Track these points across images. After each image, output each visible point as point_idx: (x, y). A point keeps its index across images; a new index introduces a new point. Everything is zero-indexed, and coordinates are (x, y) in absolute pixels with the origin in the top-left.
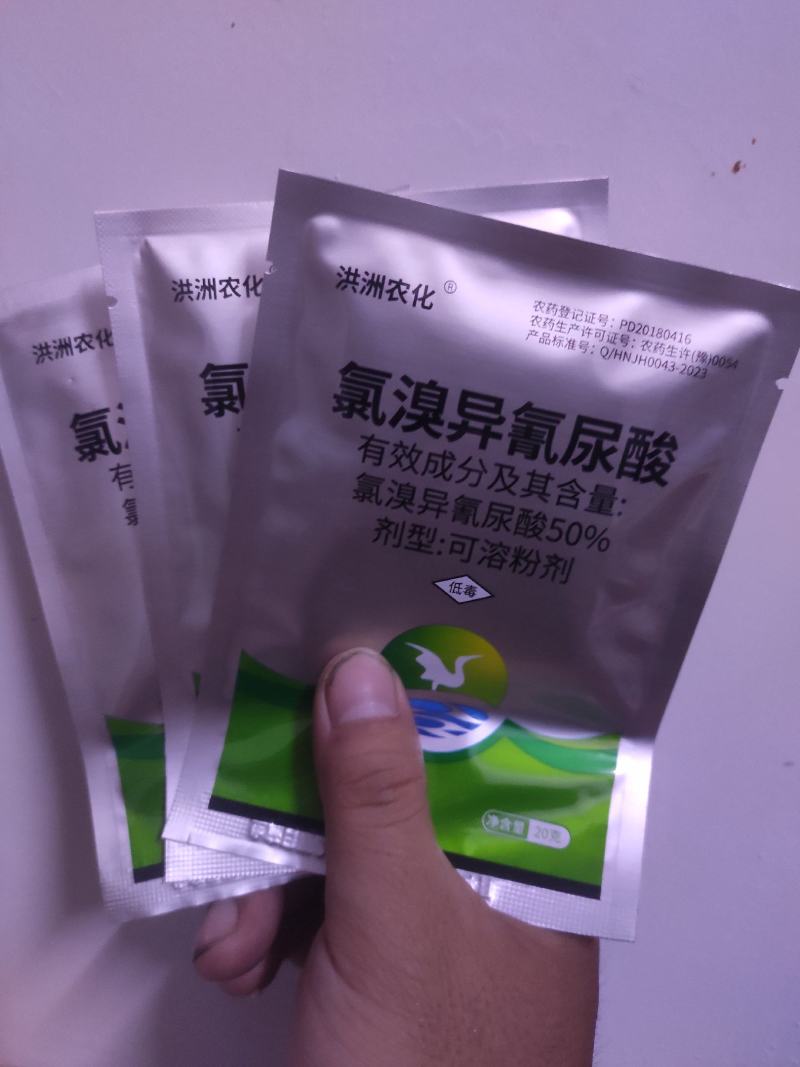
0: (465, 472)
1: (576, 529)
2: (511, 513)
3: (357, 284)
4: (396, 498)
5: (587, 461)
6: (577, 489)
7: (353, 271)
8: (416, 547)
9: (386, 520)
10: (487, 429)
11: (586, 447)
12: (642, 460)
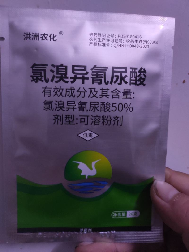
0: (80, 93)
1: (120, 105)
2: (98, 104)
3: (30, 37)
4: (58, 107)
5: (119, 81)
6: (118, 92)
7: (28, 33)
8: (69, 123)
9: (56, 115)
10: (83, 76)
11: (117, 77)
12: (136, 78)
